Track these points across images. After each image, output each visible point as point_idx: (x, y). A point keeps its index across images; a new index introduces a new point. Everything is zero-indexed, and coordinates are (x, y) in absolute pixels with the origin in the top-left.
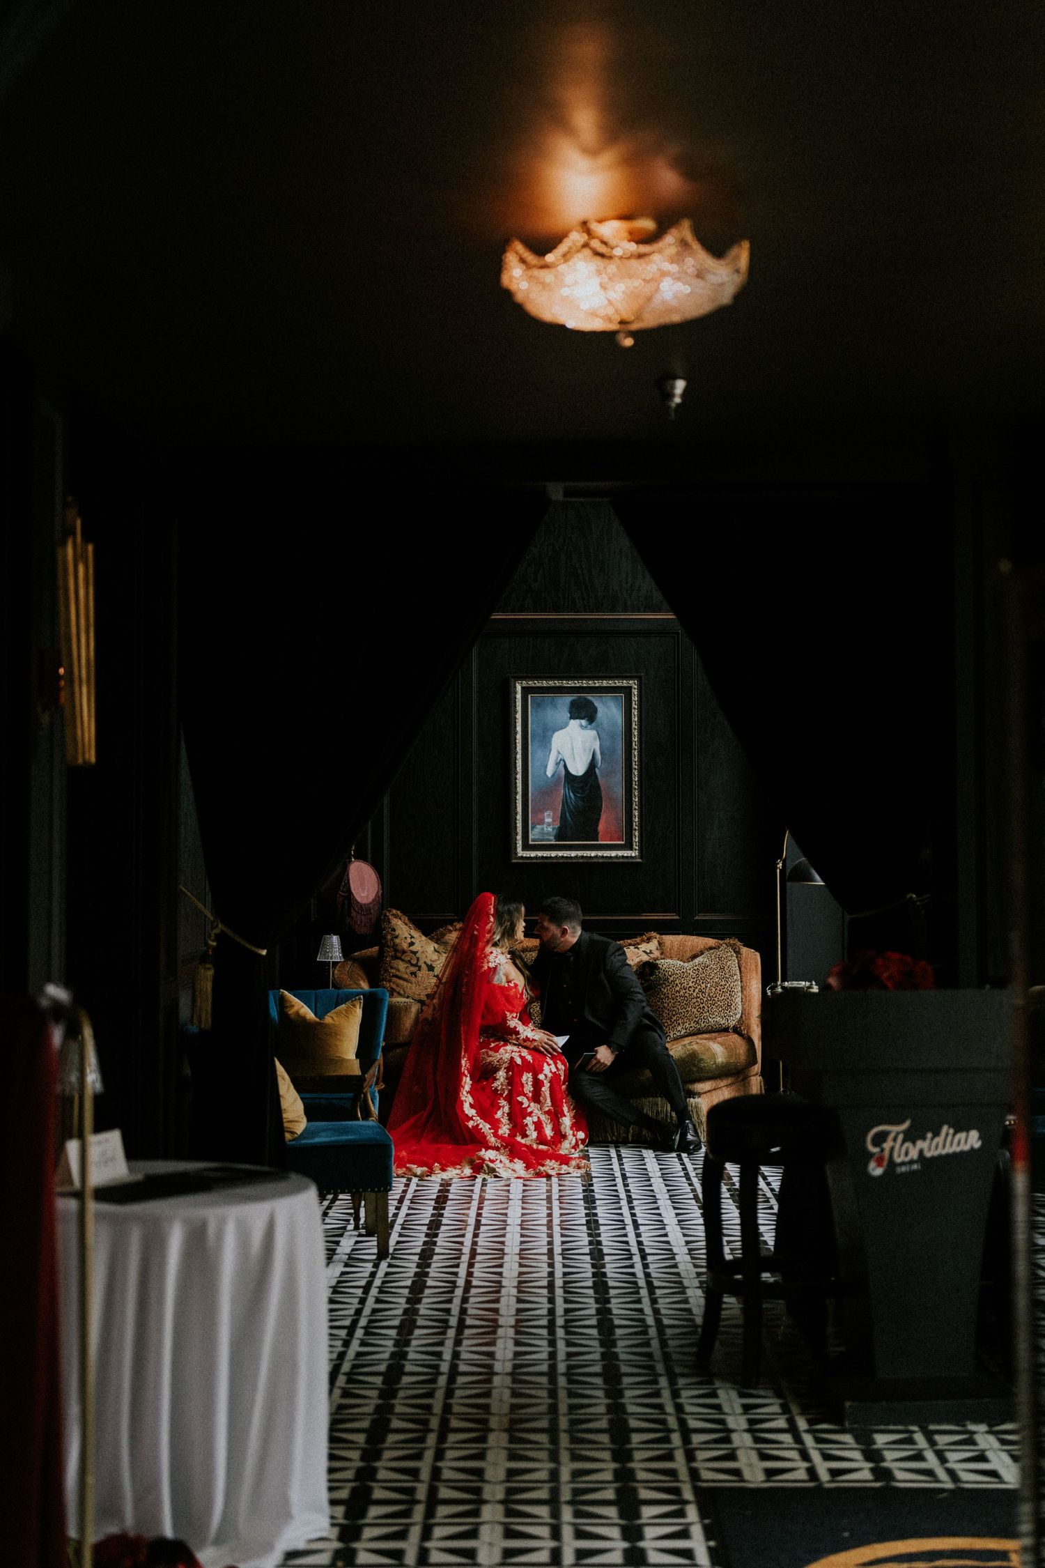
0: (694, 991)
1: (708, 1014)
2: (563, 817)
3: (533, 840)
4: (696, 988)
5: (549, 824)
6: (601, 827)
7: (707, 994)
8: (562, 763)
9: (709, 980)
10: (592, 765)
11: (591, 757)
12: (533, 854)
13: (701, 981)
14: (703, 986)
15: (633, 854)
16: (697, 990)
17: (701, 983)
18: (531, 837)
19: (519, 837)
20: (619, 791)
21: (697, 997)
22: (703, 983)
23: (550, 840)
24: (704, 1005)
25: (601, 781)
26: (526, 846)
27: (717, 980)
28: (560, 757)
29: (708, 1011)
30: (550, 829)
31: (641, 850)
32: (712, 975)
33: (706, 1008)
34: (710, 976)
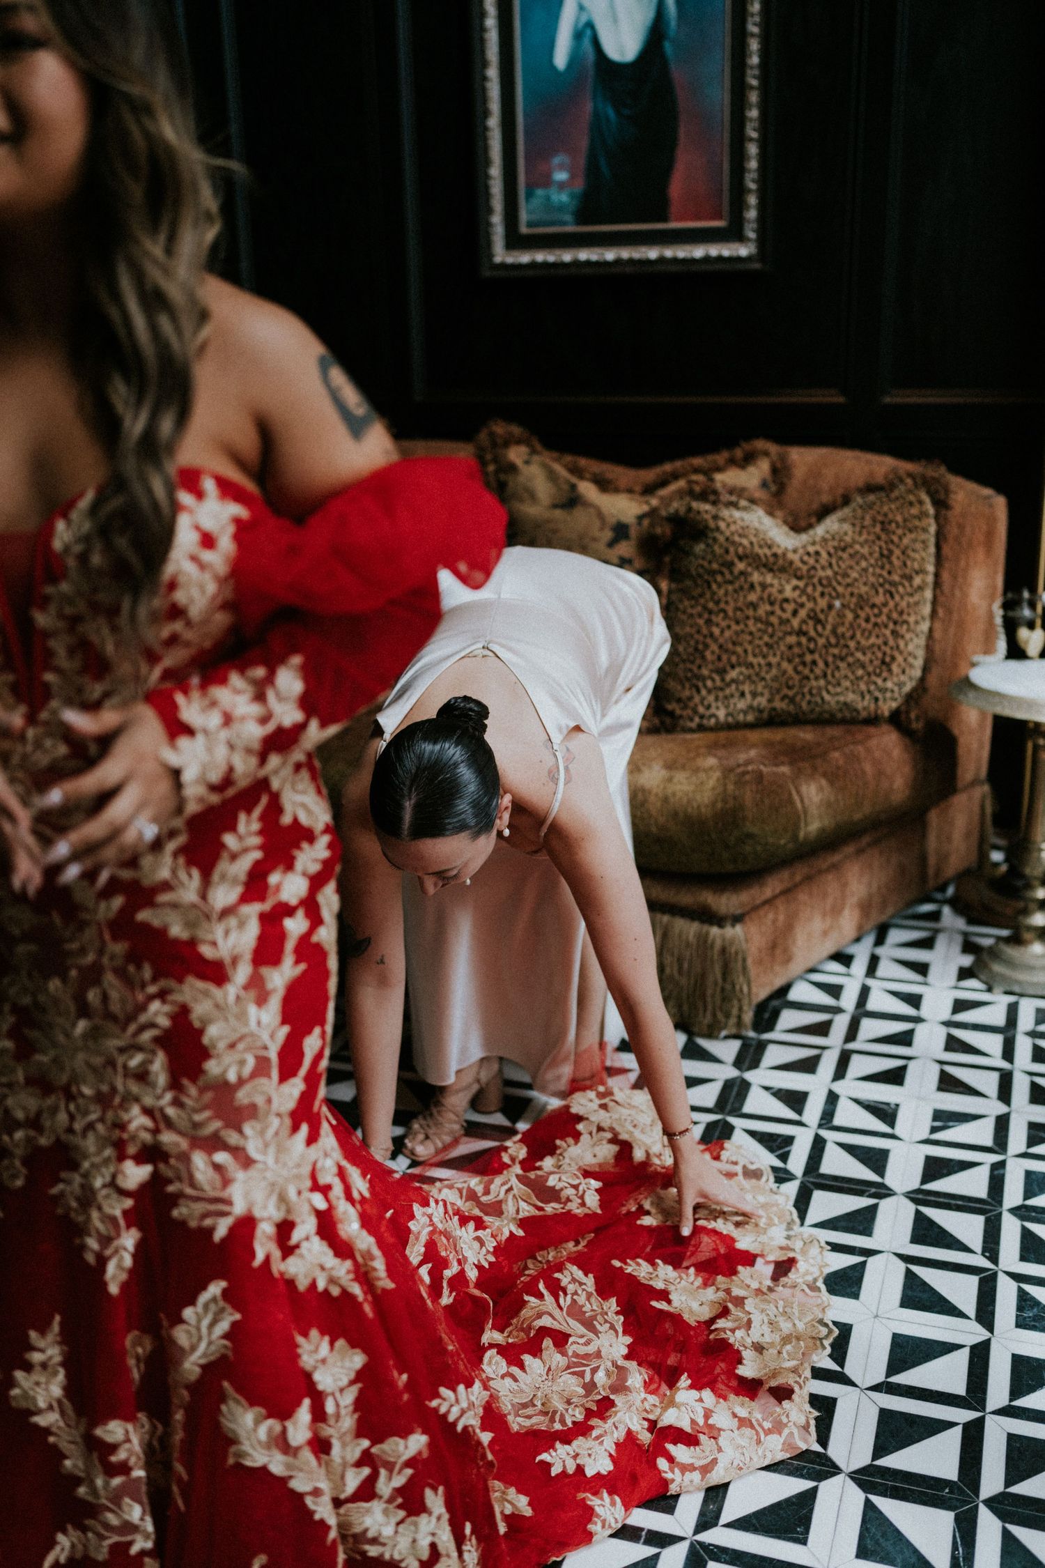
0: (795, 613)
1: (822, 682)
2: (592, 170)
3: (530, 224)
4: (802, 605)
5: (562, 186)
6: (676, 188)
7: (829, 627)
8: (589, 32)
9: (840, 589)
10: (656, 34)
11: (651, 14)
12: (525, 258)
13: (819, 589)
14: (823, 603)
15: (743, 251)
16: (803, 613)
17: (817, 594)
18: (524, 216)
19: (497, 219)
20: (719, 96)
21: (801, 633)
22: (822, 594)
23: (564, 223)
24: (816, 656)
25: (678, 73)
26: (515, 240)
27: (864, 589)
28: (584, 19)
29: (825, 675)
30: (564, 198)
31: (761, 242)
32: (854, 575)
33: (821, 664)
34: (846, 575)
